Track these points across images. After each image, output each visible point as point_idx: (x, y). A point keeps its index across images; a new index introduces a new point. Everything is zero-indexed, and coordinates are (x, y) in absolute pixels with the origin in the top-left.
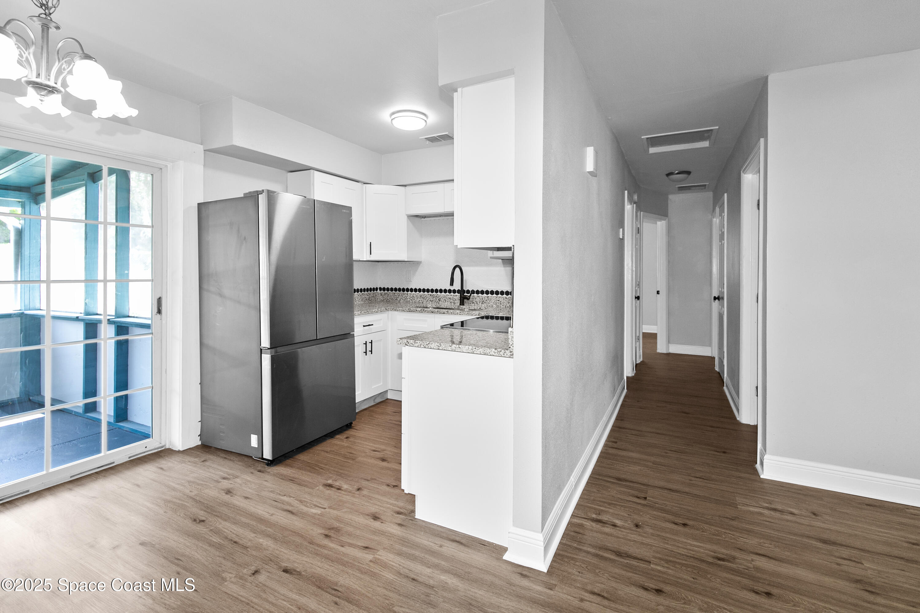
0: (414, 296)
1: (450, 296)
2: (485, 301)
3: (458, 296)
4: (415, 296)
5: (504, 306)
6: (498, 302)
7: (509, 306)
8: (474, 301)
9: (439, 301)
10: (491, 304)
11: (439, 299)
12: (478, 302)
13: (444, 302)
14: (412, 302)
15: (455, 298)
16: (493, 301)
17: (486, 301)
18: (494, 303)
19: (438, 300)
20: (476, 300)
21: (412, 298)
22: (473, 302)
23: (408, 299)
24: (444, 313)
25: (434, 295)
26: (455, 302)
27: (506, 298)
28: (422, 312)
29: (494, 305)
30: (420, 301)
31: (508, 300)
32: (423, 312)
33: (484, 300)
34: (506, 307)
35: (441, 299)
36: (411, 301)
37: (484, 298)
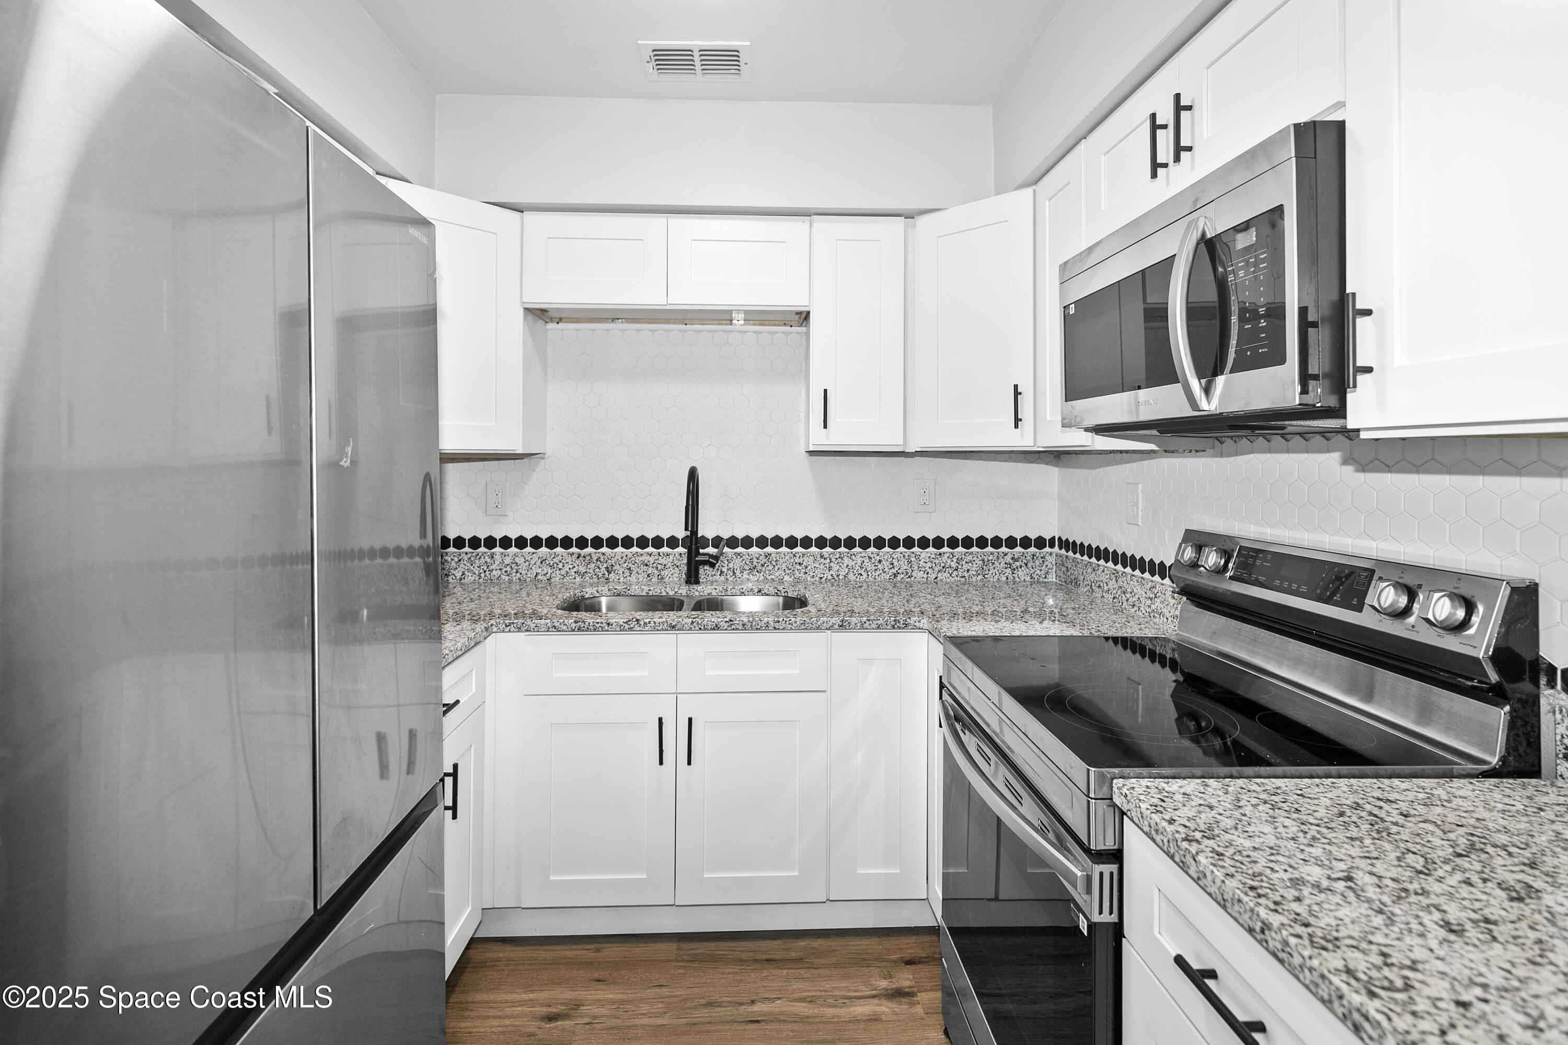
0: (517, 560)
1: (645, 558)
2: (759, 568)
3: (671, 557)
4: (519, 560)
5: (817, 579)
6: (798, 567)
7: (830, 577)
8: (724, 569)
9: (609, 573)
10: (777, 574)
11: (607, 568)
12: (738, 572)
13: (628, 574)
14: (510, 582)
15: (662, 561)
16: (784, 567)
17: (763, 565)
18: (787, 572)
19: (603, 569)
20: (731, 565)
21: (508, 569)
22: (722, 572)
23: (494, 572)
24: (717, 628)
25: (590, 555)
26: (662, 573)
27: (822, 557)
28: (631, 629)
29: (787, 578)
30: (539, 577)
31: (828, 561)
32: (637, 628)
33: (755, 563)
34: (823, 580)
35: (617, 567)
36: (507, 578)
37: (755, 560)
